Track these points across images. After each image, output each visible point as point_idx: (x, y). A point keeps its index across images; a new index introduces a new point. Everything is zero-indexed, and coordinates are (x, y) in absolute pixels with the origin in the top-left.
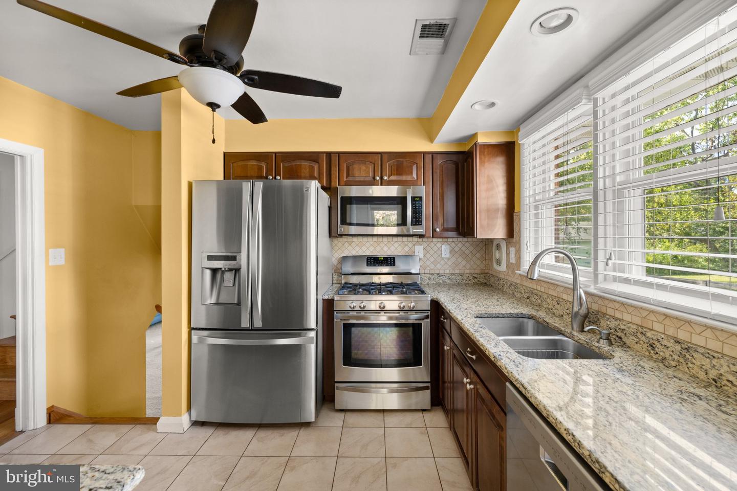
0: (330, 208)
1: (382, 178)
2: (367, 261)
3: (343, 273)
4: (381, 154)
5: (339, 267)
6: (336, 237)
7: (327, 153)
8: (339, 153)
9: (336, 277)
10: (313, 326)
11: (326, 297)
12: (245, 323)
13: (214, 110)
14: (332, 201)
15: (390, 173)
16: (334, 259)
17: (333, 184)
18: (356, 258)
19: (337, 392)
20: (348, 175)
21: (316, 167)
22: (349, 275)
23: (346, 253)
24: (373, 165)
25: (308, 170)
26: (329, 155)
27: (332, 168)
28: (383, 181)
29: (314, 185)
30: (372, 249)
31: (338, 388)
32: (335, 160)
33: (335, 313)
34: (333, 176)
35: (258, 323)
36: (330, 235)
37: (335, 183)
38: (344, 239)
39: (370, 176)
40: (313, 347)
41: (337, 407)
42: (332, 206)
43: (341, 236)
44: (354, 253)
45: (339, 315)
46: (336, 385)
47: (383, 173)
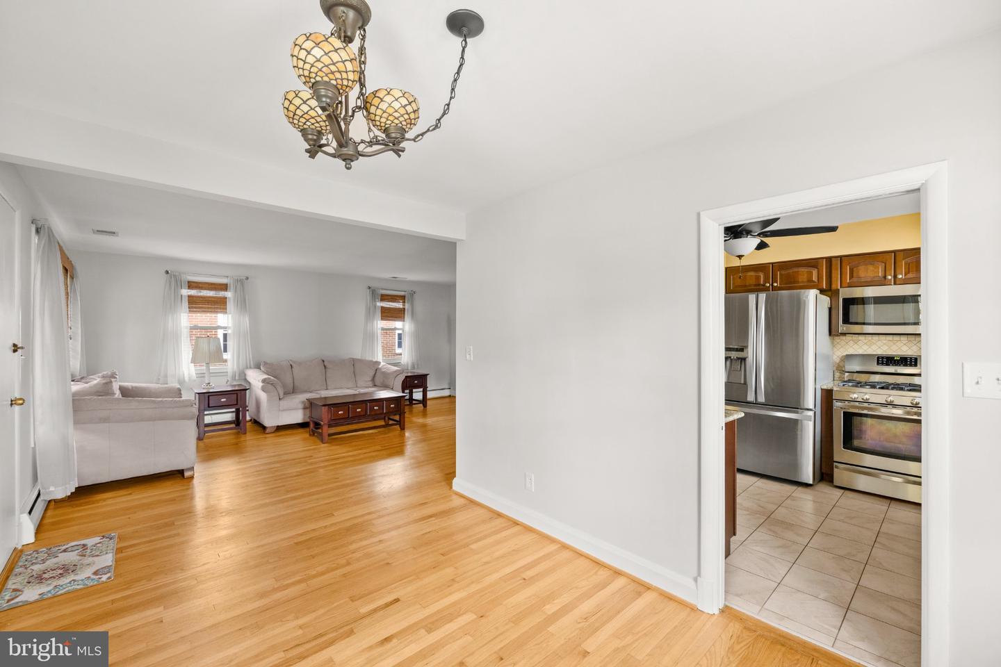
0: (830, 309)
1: (895, 277)
2: (878, 361)
3: (846, 370)
4: (895, 252)
5: (841, 364)
6: (837, 335)
7: (826, 258)
8: (841, 257)
9: (837, 374)
10: (811, 406)
11: (825, 387)
12: (751, 398)
13: (740, 259)
14: (833, 302)
15: (907, 270)
16: (835, 357)
17: (834, 287)
18: (865, 357)
19: (835, 470)
20: (851, 277)
21: (815, 273)
22: (854, 372)
23: (851, 351)
24: (884, 264)
25: (806, 275)
26: (829, 260)
27: (833, 271)
28: (897, 280)
29: (812, 294)
30: (885, 348)
31: (837, 467)
32: (836, 264)
33: (834, 401)
34: (834, 279)
35: (762, 399)
36: (830, 334)
37: (836, 284)
38: (848, 337)
39: (880, 275)
40: (811, 424)
41: (836, 483)
42: (833, 306)
43: (844, 334)
44: (861, 352)
45: (838, 403)
46: (835, 464)
47: (898, 271)
